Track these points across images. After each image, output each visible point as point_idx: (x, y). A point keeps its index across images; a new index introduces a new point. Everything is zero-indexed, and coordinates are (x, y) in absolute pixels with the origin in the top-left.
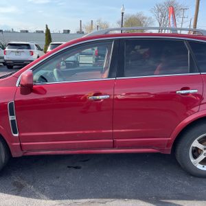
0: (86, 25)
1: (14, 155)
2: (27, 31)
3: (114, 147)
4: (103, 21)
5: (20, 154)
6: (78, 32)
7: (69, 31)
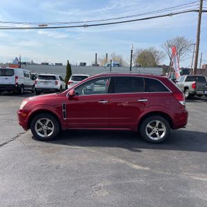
0: (101, 58)
1: (63, 129)
2: (47, 64)
3: (110, 127)
4: (117, 54)
5: (65, 129)
6: (93, 65)
7: (85, 64)
